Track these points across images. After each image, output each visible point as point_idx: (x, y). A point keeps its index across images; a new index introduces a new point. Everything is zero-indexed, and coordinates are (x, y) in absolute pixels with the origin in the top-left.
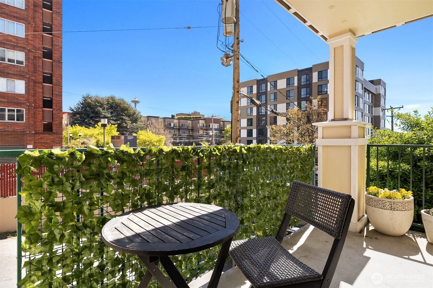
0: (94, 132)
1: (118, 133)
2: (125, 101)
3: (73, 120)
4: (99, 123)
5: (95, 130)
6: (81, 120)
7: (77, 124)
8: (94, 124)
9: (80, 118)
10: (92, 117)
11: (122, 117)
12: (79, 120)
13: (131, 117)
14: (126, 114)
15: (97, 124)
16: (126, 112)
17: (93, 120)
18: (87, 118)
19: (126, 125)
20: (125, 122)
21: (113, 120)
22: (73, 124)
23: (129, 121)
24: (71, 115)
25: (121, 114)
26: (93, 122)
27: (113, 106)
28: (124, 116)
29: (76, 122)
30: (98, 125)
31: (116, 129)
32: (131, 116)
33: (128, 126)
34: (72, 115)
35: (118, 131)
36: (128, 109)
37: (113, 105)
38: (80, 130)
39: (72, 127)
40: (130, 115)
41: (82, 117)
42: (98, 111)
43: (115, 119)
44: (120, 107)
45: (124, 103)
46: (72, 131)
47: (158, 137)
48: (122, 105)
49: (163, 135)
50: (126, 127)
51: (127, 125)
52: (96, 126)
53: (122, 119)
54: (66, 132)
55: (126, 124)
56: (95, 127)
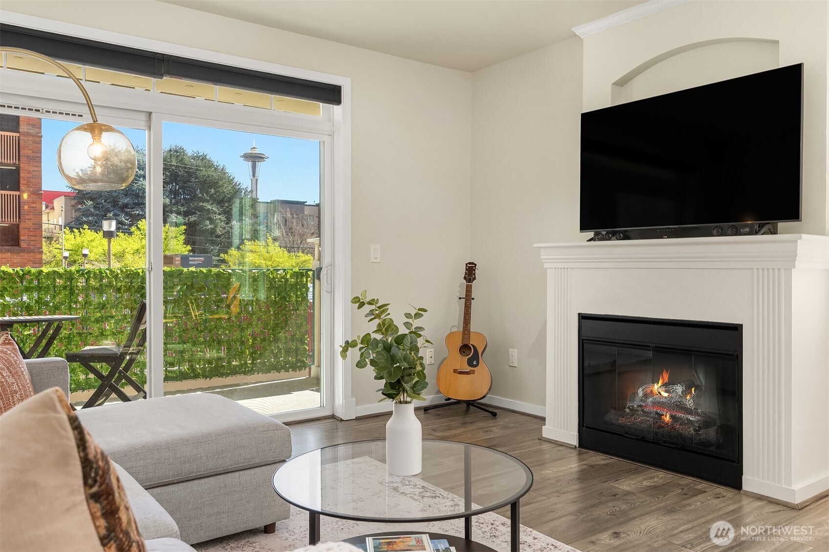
0: (125, 246)
1: (189, 248)
2: (209, 161)
3: (78, 214)
4: (140, 222)
5: (130, 240)
6: (96, 215)
7: (86, 226)
8: (131, 225)
9: (95, 207)
10: (126, 206)
11: (201, 204)
12: (92, 215)
13: (226, 205)
14: (211, 196)
15: (137, 226)
16: (213, 191)
17: (127, 214)
18: (111, 209)
19: (212, 226)
20: (210, 219)
21: (178, 213)
22: (74, 224)
23: (219, 214)
24: (73, 202)
25: (200, 195)
26: (127, 220)
27: (179, 176)
28: (208, 201)
29: (84, 219)
30: (138, 228)
31: (183, 237)
32: (226, 202)
33: (218, 230)
34: (76, 201)
35: (186, 242)
36: (217, 182)
37: (180, 173)
38: (92, 241)
39: (73, 232)
40: (224, 198)
41: (101, 206)
42: (139, 190)
43: (182, 209)
44: (197, 178)
45: (209, 165)
46: (73, 243)
47: (294, 257)
48: (203, 172)
49: (307, 254)
50: (213, 232)
51: (216, 227)
52: (133, 229)
53: (201, 209)
54: (58, 246)
55: (211, 224)
56: (131, 234)
